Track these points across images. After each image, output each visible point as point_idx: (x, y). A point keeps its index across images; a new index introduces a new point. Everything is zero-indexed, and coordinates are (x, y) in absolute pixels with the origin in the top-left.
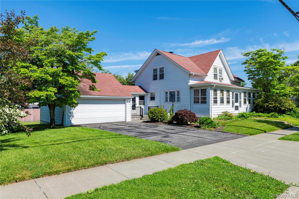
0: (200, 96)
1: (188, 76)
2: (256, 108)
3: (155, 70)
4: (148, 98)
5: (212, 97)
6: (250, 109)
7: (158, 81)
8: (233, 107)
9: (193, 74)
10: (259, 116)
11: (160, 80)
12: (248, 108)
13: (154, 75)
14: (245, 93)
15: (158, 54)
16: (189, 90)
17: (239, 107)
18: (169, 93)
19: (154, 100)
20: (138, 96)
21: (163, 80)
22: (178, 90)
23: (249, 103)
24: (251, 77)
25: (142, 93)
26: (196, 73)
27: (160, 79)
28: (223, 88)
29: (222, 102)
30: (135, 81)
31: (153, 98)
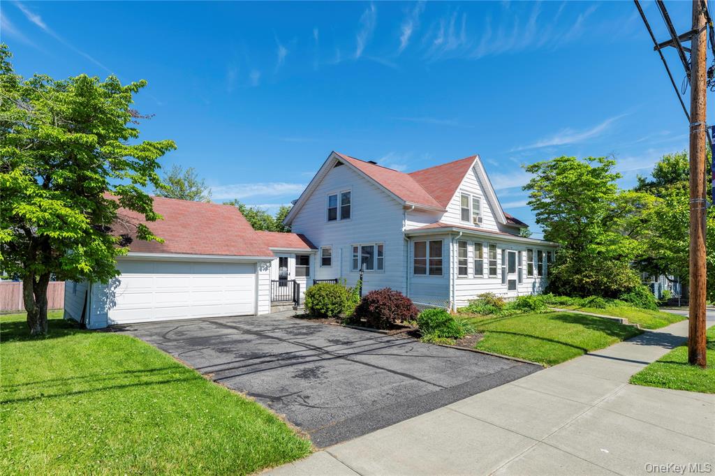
0: (428, 258)
1: (402, 211)
2: (554, 286)
3: (332, 199)
4: (316, 261)
5: (456, 260)
6: (541, 285)
7: (339, 223)
8: (503, 282)
9: (413, 207)
10: (562, 303)
11: (343, 221)
12: (537, 285)
13: (329, 209)
14: (530, 251)
15: (339, 164)
16: (402, 242)
17: (517, 282)
18: (360, 250)
19: (330, 264)
20: (295, 256)
21: (348, 220)
22: (380, 243)
23: (540, 273)
24: (542, 217)
25: (304, 249)
26: (419, 205)
27: (341, 219)
28: (482, 240)
29: (479, 270)
30: (291, 222)
31: (326, 261)
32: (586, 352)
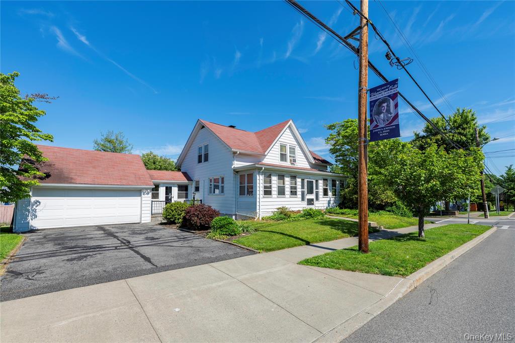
0: (246, 185)
1: (232, 155)
2: (345, 203)
3: (200, 149)
4: (192, 189)
5: (262, 185)
6: (335, 202)
7: (203, 164)
8: (303, 199)
9: (238, 153)
10: (342, 214)
12: (332, 202)
13: (199, 156)
14: (325, 180)
15: (203, 127)
16: (232, 175)
17: (315, 200)
18: (213, 181)
19: (199, 191)
20: (176, 185)
21: (207, 162)
22: (222, 176)
23: (334, 194)
24: (339, 158)
25: (184, 181)
26: (241, 151)
27: (204, 162)
28: (284, 173)
29: (281, 192)
30: (181, 165)
31: (197, 189)
32: (308, 243)
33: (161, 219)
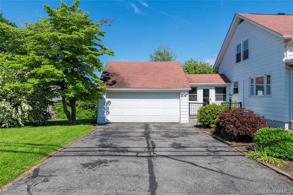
1: (284, 44)
3: (238, 47)
4: (230, 90)
7: (243, 63)
9: (292, 39)
11: (245, 61)
13: (237, 55)
15: (242, 21)
18: (255, 81)
19: (238, 93)
20: (214, 87)
21: (248, 59)
22: (268, 74)
27: (244, 60)
30: (219, 67)
31: (236, 91)
33: (196, 122)
